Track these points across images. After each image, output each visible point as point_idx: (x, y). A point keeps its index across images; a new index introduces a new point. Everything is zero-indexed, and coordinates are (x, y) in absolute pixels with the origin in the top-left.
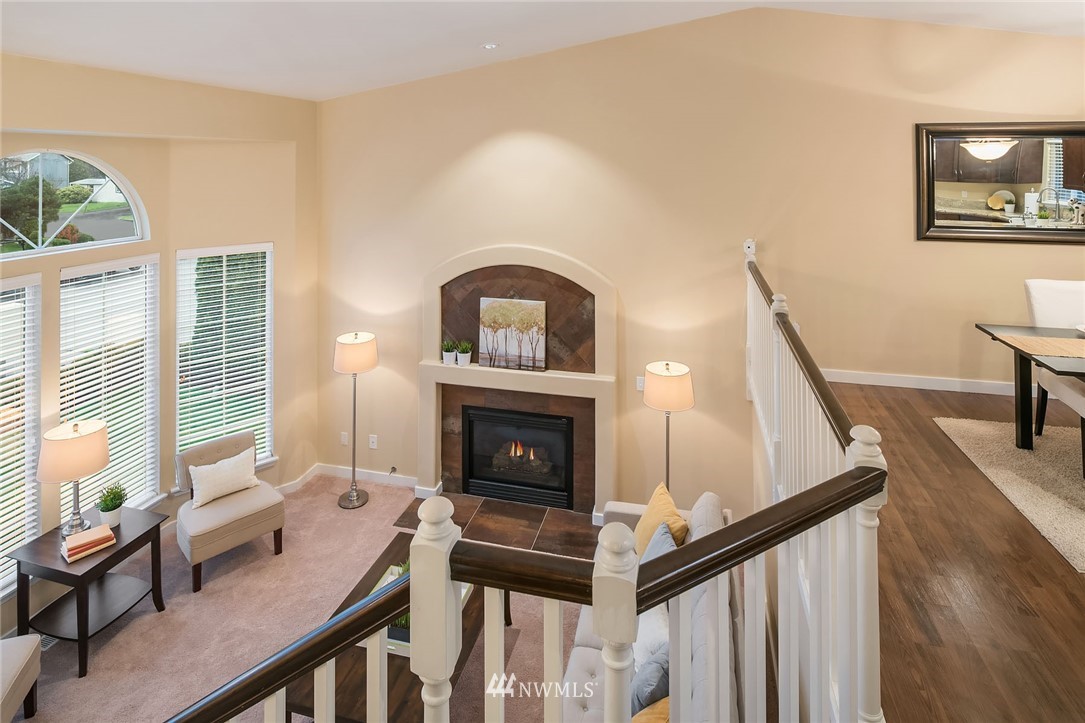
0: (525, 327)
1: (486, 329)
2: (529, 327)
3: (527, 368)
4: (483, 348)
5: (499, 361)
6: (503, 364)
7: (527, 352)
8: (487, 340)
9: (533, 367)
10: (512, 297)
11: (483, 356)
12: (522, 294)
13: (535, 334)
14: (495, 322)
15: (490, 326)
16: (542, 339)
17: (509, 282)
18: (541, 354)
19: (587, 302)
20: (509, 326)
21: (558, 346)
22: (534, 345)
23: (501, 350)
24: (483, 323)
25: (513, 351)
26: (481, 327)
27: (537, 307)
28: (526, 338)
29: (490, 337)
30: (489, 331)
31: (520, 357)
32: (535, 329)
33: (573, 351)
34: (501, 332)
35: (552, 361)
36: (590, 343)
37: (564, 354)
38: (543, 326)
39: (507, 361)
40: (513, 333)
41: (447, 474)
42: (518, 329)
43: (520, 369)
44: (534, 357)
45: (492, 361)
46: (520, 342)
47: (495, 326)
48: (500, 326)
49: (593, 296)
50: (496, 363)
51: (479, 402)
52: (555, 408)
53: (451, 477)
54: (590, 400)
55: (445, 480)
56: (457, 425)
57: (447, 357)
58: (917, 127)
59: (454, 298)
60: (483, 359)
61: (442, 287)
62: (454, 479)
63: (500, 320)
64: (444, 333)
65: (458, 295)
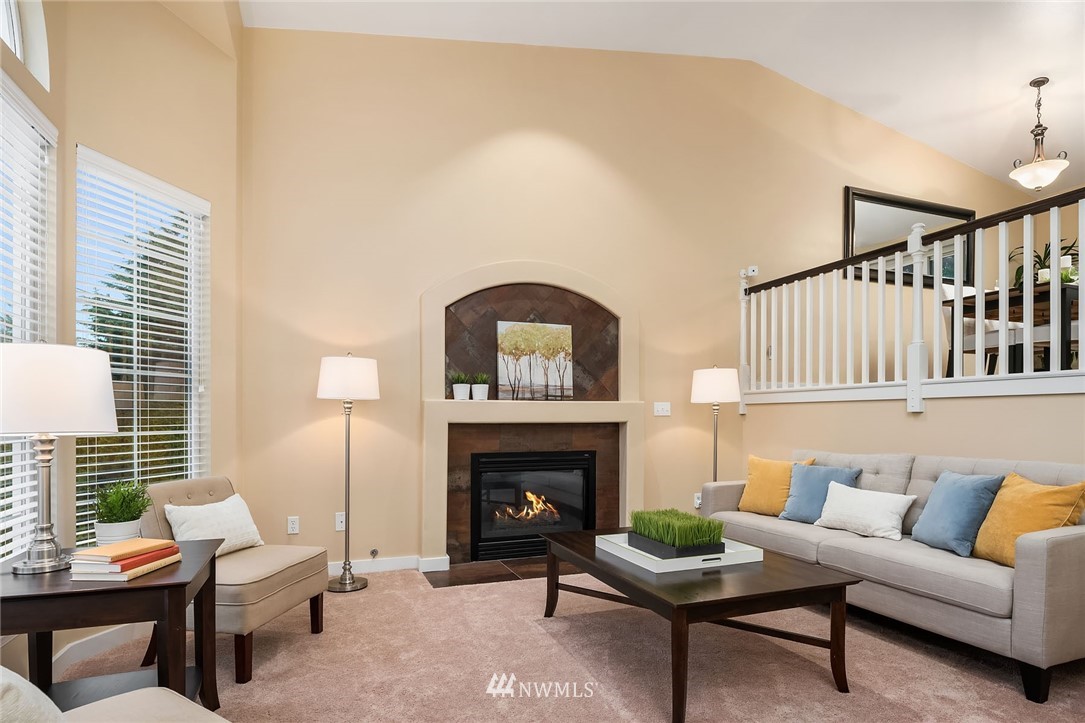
0: (551, 353)
1: (506, 357)
2: (554, 352)
3: (555, 398)
4: (503, 380)
5: (524, 393)
6: (528, 395)
7: (554, 381)
8: (508, 369)
9: (561, 396)
10: (532, 321)
11: (504, 388)
12: (543, 318)
13: (562, 360)
14: (517, 349)
15: (511, 353)
16: (570, 365)
17: (527, 303)
18: (569, 383)
19: (611, 327)
20: (533, 352)
21: (582, 375)
22: (561, 372)
23: (526, 381)
24: (502, 349)
25: (539, 380)
26: (500, 355)
27: (562, 333)
28: (552, 365)
29: (511, 367)
30: (510, 359)
31: (547, 386)
32: (562, 354)
33: (596, 380)
34: (524, 360)
35: (580, 393)
36: (613, 370)
37: (588, 384)
38: (571, 351)
39: (532, 392)
40: (538, 361)
41: (453, 541)
42: (543, 355)
43: (547, 400)
44: (562, 386)
45: (515, 393)
46: (546, 370)
47: (517, 354)
48: (523, 353)
49: (615, 319)
50: (520, 396)
51: (492, 445)
52: (579, 443)
53: (457, 544)
54: (614, 429)
55: (450, 550)
56: (465, 479)
57: (461, 390)
58: (847, 189)
59: (461, 323)
60: (504, 391)
61: (447, 308)
62: (461, 545)
63: (523, 347)
64: (448, 367)
65: (467, 319)
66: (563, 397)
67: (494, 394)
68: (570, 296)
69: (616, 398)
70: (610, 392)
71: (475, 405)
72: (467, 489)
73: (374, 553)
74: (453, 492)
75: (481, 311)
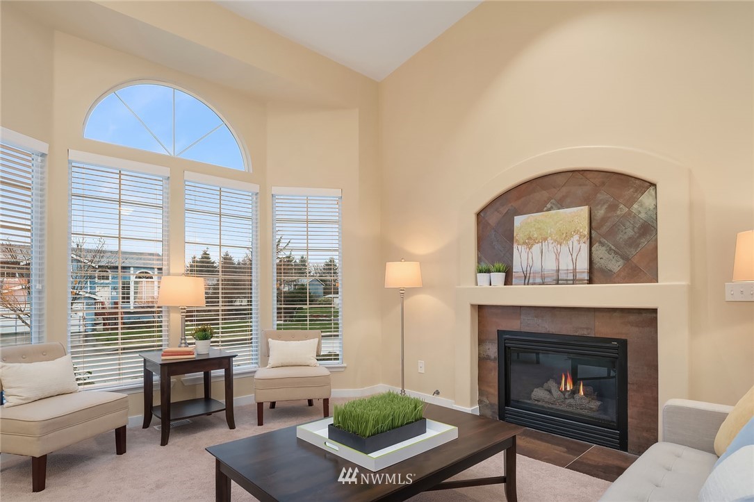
0: (563, 238)
1: (520, 247)
2: (567, 237)
3: (566, 282)
4: (517, 268)
5: (534, 278)
6: (538, 280)
7: (566, 265)
8: (521, 258)
9: (573, 280)
10: (549, 209)
12: (562, 204)
13: (576, 243)
14: (530, 238)
15: (524, 243)
16: (585, 246)
17: (545, 194)
18: (583, 265)
19: (646, 197)
20: (545, 239)
21: (607, 255)
22: (576, 256)
23: (537, 267)
24: (517, 241)
25: (550, 265)
26: (515, 246)
27: (578, 216)
28: (564, 249)
29: (524, 255)
30: (523, 249)
31: (558, 270)
32: (576, 237)
33: (626, 260)
34: (536, 248)
35: (595, 275)
36: (650, 245)
37: (615, 265)
38: (586, 232)
39: (543, 277)
40: (550, 247)
41: (484, 399)
42: (555, 241)
43: (558, 284)
44: (575, 270)
45: (526, 280)
46: (558, 255)
47: (529, 242)
48: (535, 241)
49: (652, 186)
50: (531, 281)
51: (514, 325)
52: (604, 329)
53: (488, 402)
54: (649, 316)
55: (480, 402)
56: (492, 350)
57: (483, 277)
59: (489, 224)
60: (517, 278)
61: (478, 215)
62: (491, 404)
63: (535, 236)
64: (479, 260)
65: (493, 219)
66: (575, 281)
67: (508, 282)
68: (589, 175)
69: (655, 279)
70: (646, 273)
71: (494, 291)
72: (495, 357)
73: (437, 393)
74: (482, 360)
75: (504, 210)
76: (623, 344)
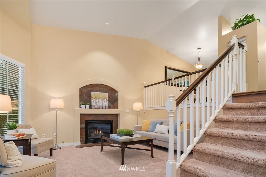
0: (103, 99)
1: (93, 100)
2: (104, 99)
3: (104, 108)
4: (92, 104)
5: (97, 107)
6: (98, 108)
7: (104, 105)
8: (93, 102)
10: (99, 92)
11: (93, 106)
12: (102, 91)
13: (106, 100)
14: (96, 98)
15: (94, 99)
16: (107, 101)
17: (98, 88)
18: (107, 105)
19: (116, 94)
20: (99, 99)
21: (110, 104)
22: (106, 103)
23: (98, 105)
24: (92, 98)
25: (101, 105)
26: (92, 99)
27: (106, 95)
28: (104, 102)
29: (94, 102)
30: (94, 100)
31: (102, 106)
32: (106, 99)
33: (113, 105)
34: (97, 100)
35: (110, 107)
36: (117, 103)
37: (111, 106)
38: (108, 99)
39: (99, 107)
40: (100, 100)
41: (81, 139)
42: (102, 99)
43: (102, 109)
45: (95, 107)
46: (102, 102)
47: (96, 99)
48: (97, 99)
49: (117, 92)
50: (96, 108)
51: (90, 118)
52: (109, 118)
53: (82, 140)
54: (117, 115)
55: (81, 141)
56: (84, 126)
57: (83, 106)
58: (165, 67)
59: (83, 92)
60: (93, 107)
61: (80, 89)
62: (83, 140)
63: (97, 97)
64: (80, 101)
65: (85, 91)
66: (106, 108)
67: (91, 107)
68: (107, 87)
69: (118, 109)
70: (116, 107)
71: (86, 110)
72: (85, 128)
73: (63, 142)
74: (81, 129)
75: (88, 89)
76: (113, 120)
